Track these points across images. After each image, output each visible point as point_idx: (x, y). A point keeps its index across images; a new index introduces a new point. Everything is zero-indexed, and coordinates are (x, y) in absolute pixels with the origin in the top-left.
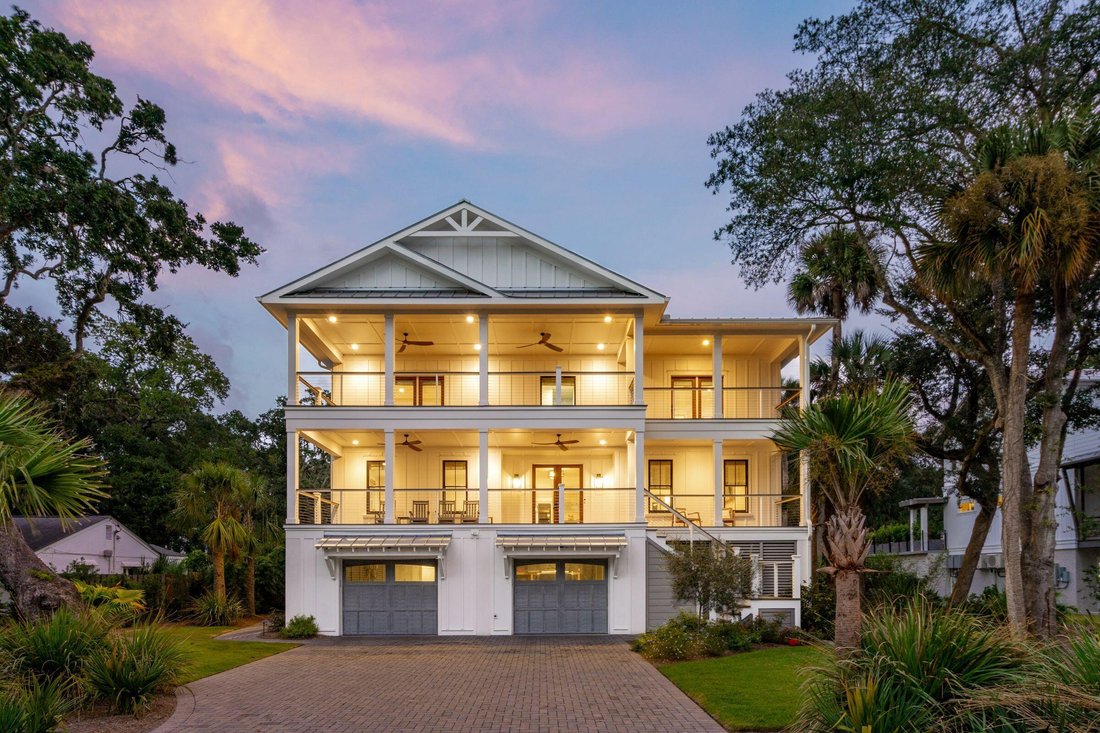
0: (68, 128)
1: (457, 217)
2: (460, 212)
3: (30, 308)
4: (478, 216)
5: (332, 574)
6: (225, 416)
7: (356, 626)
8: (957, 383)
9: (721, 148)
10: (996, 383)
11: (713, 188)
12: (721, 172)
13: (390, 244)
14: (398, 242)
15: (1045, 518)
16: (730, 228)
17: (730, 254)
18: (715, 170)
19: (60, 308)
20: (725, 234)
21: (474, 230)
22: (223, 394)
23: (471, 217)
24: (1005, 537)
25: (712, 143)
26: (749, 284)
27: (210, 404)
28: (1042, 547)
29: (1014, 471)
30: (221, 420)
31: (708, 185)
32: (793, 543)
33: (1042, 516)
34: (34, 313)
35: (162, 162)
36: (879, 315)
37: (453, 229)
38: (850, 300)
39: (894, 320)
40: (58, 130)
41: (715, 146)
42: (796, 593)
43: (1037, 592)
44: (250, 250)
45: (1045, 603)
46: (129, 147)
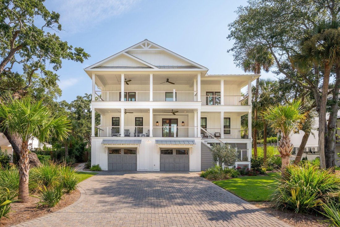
0: (30, 20)
1: (144, 45)
2: (145, 43)
3: (17, 72)
4: (150, 44)
5: (105, 152)
6: (61, 102)
7: (112, 168)
8: (296, 94)
9: (232, 27)
10: (316, 96)
11: (229, 39)
12: (231, 34)
13: (123, 53)
14: (126, 52)
15: (332, 138)
16: (232, 50)
17: (233, 58)
18: (230, 34)
19: (23, 71)
20: (231, 51)
21: (149, 48)
22: (60, 96)
23: (148, 45)
24: (320, 144)
25: (229, 26)
26: (237, 66)
27: (56, 98)
28: (331, 147)
29: (323, 124)
30: (59, 103)
31: (227, 38)
32: (246, 144)
33: (331, 137)
34: (18, 73)
35: (57, 29)
36: (273, 73)
37: (143, 48)
38: (262, 68)
39: (278, 75)
40: (28, 21)
41: (230, 27)
42: (249, 160)
43: (329, 161)
44: (86, 56)
45: (332, 164)
46: (50, 25)
